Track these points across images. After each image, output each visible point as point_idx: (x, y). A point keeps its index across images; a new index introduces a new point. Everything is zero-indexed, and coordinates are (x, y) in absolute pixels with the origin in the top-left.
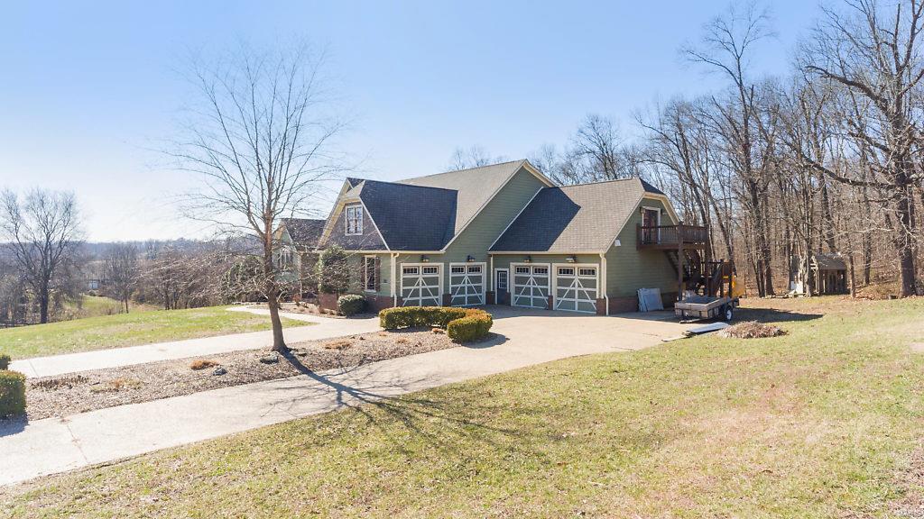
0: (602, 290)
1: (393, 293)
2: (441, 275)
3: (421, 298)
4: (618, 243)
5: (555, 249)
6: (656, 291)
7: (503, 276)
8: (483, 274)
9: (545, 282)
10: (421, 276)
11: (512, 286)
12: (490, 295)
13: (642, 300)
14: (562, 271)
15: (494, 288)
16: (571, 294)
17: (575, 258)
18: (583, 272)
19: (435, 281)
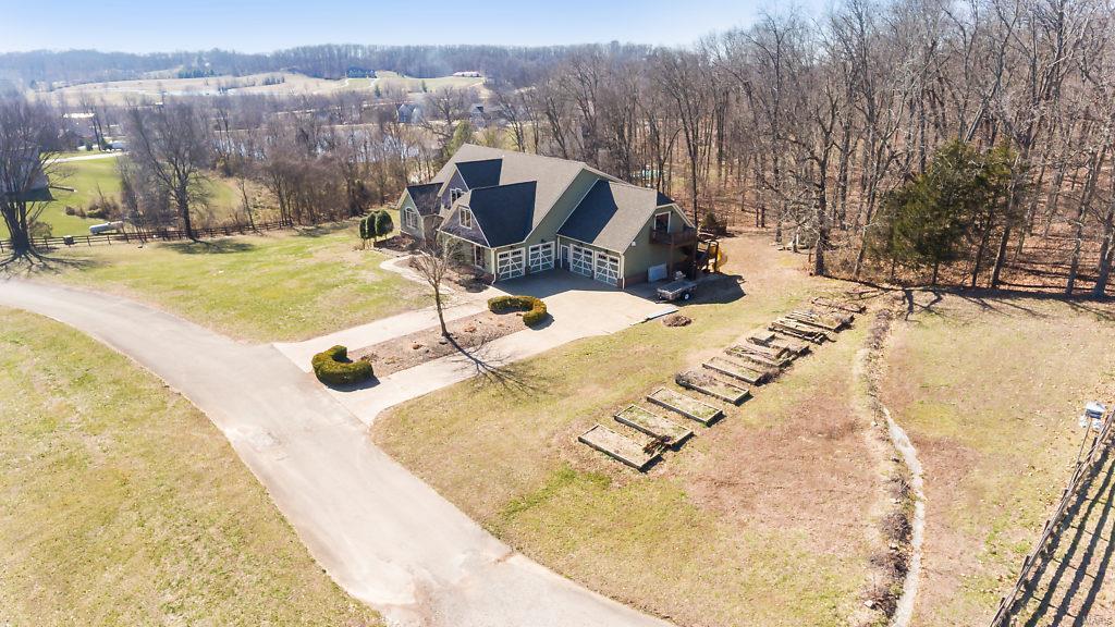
0: (621, 273)
1: (493, 272)
2: (523, 255)
3: (510, 271)
4: (634, 244)
5: (596, 243)
6: (663, 266)
7: (565, 252)
8: (553, 248)
9: (590, 260)
10: (510, 258)
11: (571, 258)
12: (557, 262)
13: (650, 275)
14: (600, 256)
15: (560, 257)
16: (605, 272)
17: (607, 251)
18: (612, 260)
19: (520, 259)
